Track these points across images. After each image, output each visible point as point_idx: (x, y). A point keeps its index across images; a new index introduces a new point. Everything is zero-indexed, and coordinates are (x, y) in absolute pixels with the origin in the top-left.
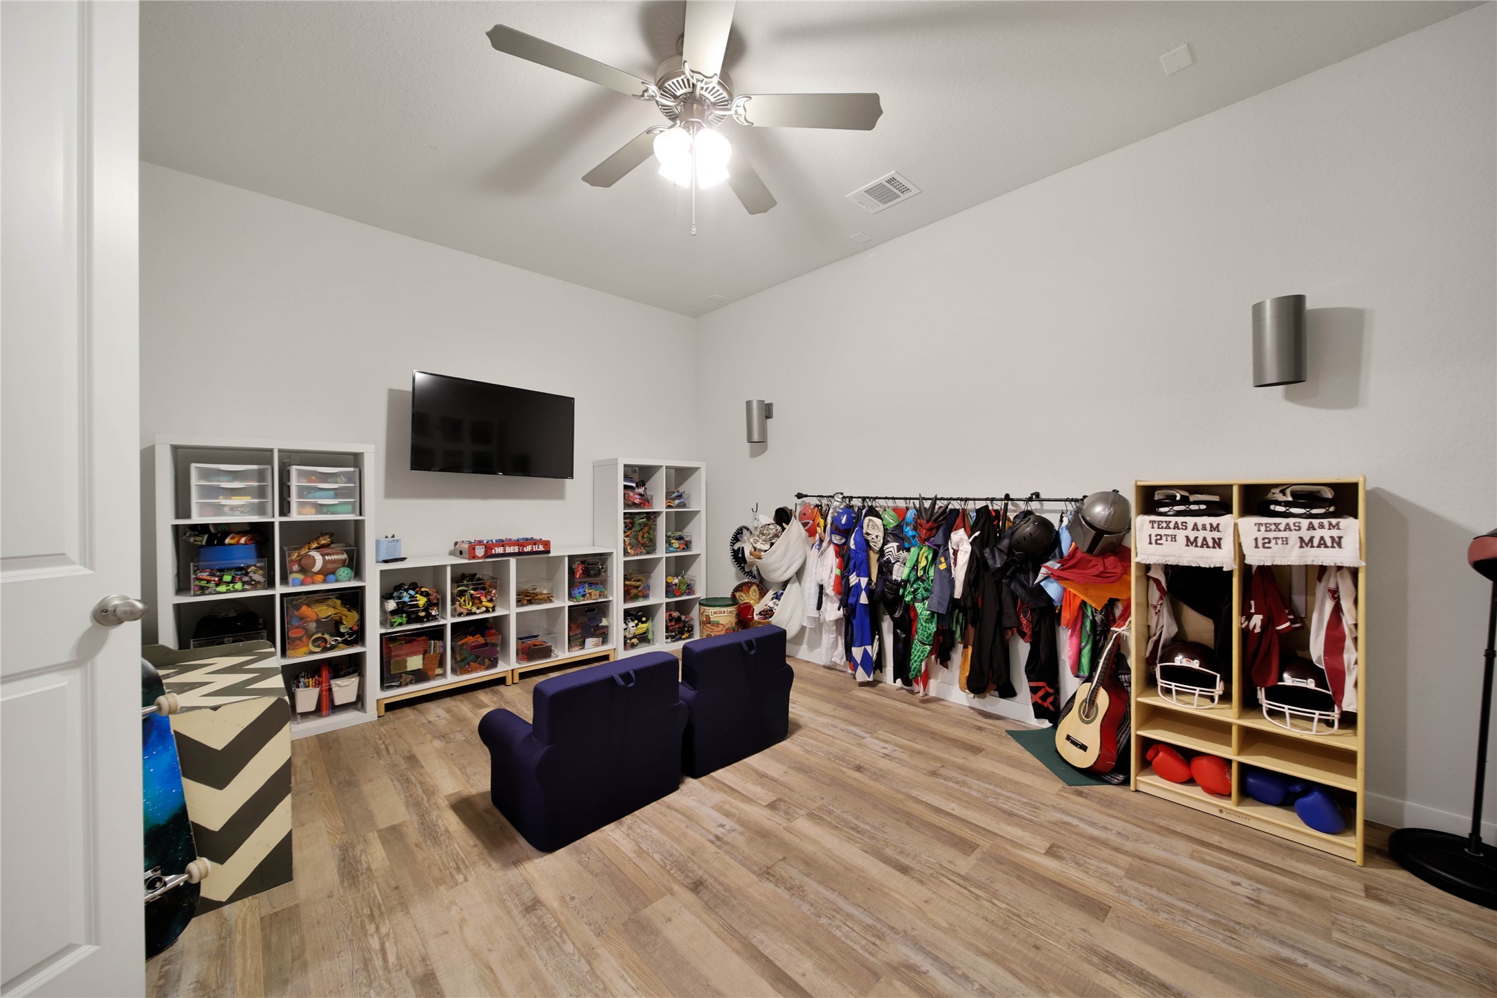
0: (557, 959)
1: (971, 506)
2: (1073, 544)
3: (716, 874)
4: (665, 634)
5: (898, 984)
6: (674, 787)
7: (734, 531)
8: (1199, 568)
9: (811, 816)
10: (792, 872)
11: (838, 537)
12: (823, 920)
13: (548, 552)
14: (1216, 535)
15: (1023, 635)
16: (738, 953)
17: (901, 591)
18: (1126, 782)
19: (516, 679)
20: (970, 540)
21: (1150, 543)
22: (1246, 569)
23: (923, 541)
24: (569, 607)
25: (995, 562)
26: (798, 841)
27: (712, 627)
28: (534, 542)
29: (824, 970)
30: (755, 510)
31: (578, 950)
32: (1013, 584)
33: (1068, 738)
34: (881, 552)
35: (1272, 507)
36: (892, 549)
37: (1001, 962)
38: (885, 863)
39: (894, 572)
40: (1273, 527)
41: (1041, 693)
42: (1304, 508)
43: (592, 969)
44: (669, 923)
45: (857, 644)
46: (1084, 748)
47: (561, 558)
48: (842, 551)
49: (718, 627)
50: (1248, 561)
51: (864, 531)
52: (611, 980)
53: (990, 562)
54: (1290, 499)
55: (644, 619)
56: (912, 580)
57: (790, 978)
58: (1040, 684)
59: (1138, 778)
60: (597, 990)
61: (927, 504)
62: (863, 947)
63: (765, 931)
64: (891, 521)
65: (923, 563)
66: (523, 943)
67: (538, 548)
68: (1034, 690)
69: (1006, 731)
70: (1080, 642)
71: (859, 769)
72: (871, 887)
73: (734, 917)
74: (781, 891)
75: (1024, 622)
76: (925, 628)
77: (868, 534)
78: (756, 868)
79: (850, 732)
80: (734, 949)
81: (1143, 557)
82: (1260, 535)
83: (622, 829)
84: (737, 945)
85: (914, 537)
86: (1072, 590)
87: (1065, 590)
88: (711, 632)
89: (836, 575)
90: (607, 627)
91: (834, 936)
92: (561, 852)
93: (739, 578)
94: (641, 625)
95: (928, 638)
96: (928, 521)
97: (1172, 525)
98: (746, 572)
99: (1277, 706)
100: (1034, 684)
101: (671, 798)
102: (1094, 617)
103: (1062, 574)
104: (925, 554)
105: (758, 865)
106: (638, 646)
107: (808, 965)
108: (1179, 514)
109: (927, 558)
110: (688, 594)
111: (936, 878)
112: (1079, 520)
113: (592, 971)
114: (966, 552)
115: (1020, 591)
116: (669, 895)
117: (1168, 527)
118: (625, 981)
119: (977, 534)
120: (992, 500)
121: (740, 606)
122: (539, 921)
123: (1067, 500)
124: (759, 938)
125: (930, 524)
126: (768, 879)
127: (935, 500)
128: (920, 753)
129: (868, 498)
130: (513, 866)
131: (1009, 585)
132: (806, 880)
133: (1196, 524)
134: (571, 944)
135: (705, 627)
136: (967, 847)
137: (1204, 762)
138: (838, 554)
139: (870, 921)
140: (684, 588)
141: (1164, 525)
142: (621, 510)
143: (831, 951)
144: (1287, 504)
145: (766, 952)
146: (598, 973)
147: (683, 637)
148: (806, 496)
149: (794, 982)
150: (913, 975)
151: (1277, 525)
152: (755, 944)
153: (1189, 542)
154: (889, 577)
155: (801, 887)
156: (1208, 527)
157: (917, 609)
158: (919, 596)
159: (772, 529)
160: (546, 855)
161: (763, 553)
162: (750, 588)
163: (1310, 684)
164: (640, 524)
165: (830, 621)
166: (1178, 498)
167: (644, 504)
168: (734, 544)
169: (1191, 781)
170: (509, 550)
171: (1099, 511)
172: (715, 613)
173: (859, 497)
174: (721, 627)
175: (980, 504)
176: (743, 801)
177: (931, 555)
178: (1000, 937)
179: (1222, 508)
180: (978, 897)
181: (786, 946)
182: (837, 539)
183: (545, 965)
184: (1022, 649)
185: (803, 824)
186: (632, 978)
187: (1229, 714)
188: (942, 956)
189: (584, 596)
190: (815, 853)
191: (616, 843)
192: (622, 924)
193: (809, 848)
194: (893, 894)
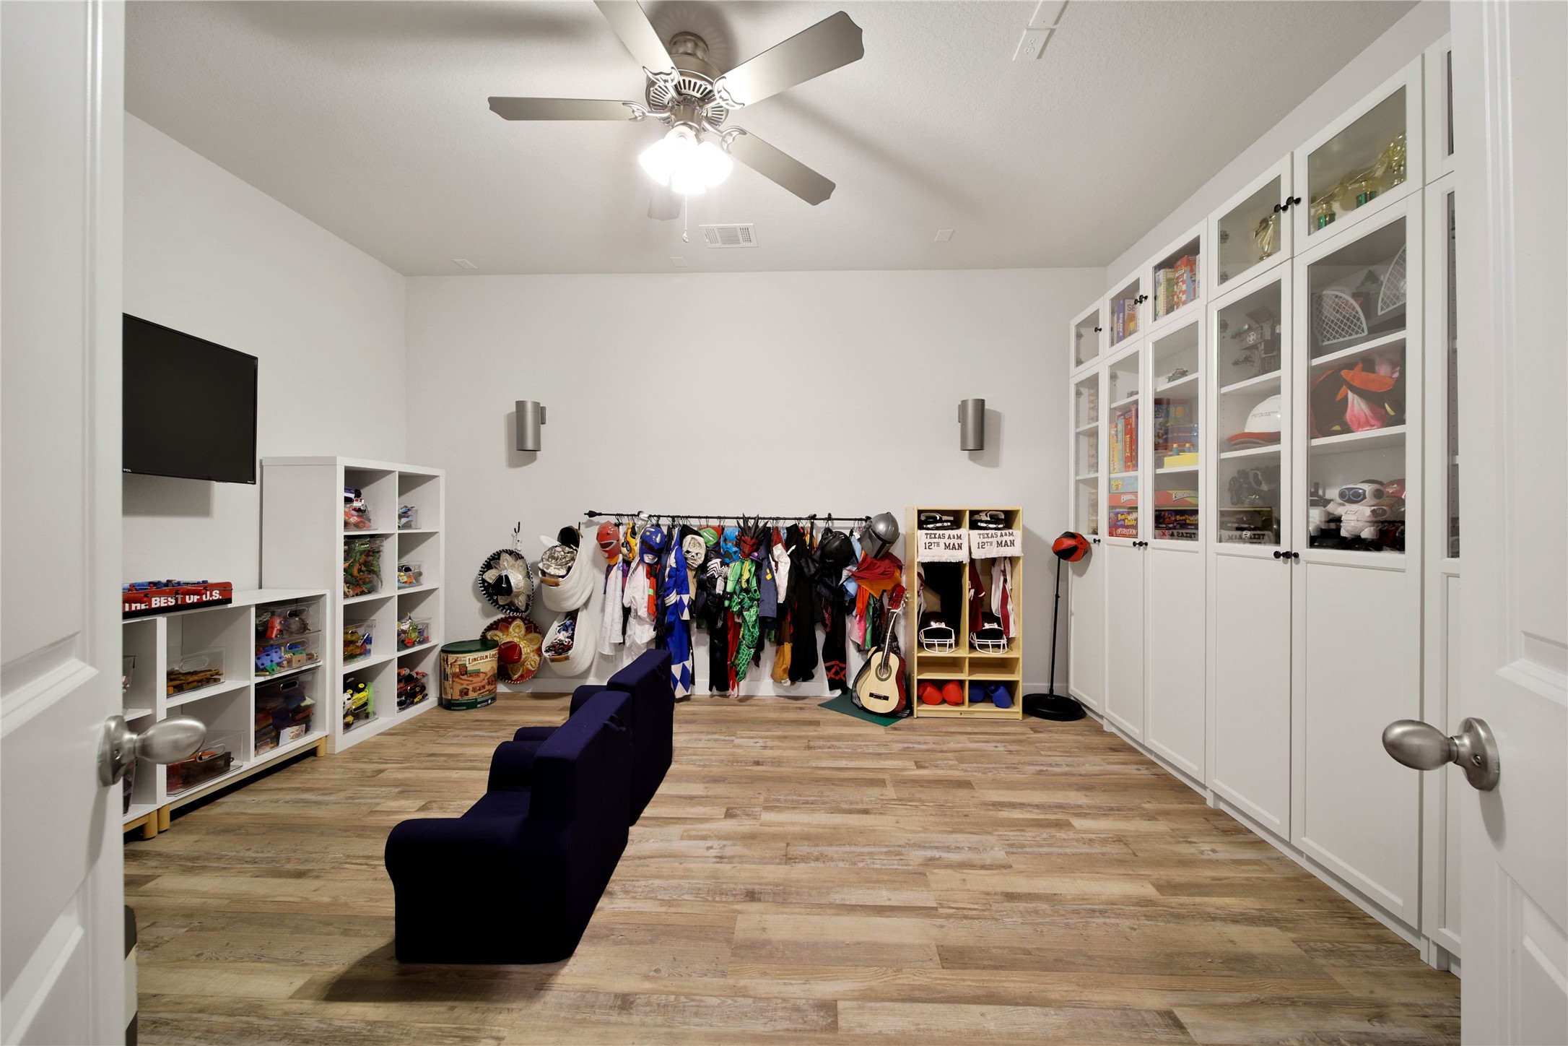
0: (715, 1014)
1: (781, 524)
2: (863, 552)
3: (757, 881)
4: (396, 700)
5: (936, 871)
6: (622, 841)
7: (488, 555)
8: (951, 563)
9: (766, 808)
10: (802, 849)
11: (651, 556)
12: (861, 865)
13: (230, 601)
14: (959, 541)
15: (825, 626)
16: (838, 915)
17: (727, 603)
18: (911, 714)
19: (166, 823)
20: (789, 553)
21: (926, 548)
22: (972, 561)
23: (747, 556)
24: (256, 685)
25: (809, 570)
26: (781, 829)
27: (470, 679)
28: (205, 586)
29: (896, 889)
30: (517, 531)
31: (723, 996)
32: (818, 586)
33: (871, 695)
34: (703, 568)
35: (979, 524)
36: (716, 565)
37: (962, 831)
38: (850, 813)
39: (717, 587)
40: (986, 536)
41: (833, 670)
42: (996, 524)
43: (755, 998)
44: (767, 931)
45: (676, 661)
46: (886, 698)
47: (246, 609)
48: (654, 572)
49: (479, 676)
50: (973, 557)
51: (685, 549)
52: (780, 992)
53: (806, 570)
54: (989, 519)
55: (361, 686)
56: (738, 591)
57: (886, 906)
58: (833, 663)
59: (919, 708)
60: (779, 1005)
61: (751, 523)
62: (898, 865)
63: (837, 892)
64: (711, 539)
65: (746, 576)
66: (665, 1030)
67: (211, 595)
68: (828, 669)
69: (819, 705)
70: (866, 624)
71: (757, 763)
72: (862, 832)
73: (806, 898)
74: (813, 864)
75: (826, 616)
76: (748, 634)
77: (688, 552)
78: (778, 861)
79: (716, 740)
80: (832, 915)
81: (922, 558)
82: (980, 541)
83: (619, 897)
84: (832, 911)
85: (735, 552)
86: (864, 587)
87: (859, 586)
88: (468, 685)
89: (649, 595)
90: (309, 707)
91: (877, 869)
92: (581, 948)
93: (486, 614)
94: (357, 696)
95: (752, 642)
96: (752, 539)
97: (937, 536)
98: (500, 606)
99: (983, 642)
100: (829, 664)
101: (629, 850)
102: (875, 604)
103: (860, 574)
104: (748, 567)
105: (776, 858)
106: (353, 727)
107: (885, 893)
108: (938, 528)
109: (750, 571)
110: (421, 643)
111: (886, 807)
112: (869, 533)
113: (756, 998)
114: (786, 563)
115: (824, 591)
116: (739, 915)
117: (935, 538)
118: (791, 984)
119: (793, 547)
120: (800, 519)
121: (500, 647)
122: (652, 1006)
123: (855, 520)
124: (837, 898)
125: (753, 541)
126: (795, 862)
127: (757, 519)
128: (785, 737)
129: (678, 517)
130: (542, 992)
131: (816, 587)
132: (820, 849)
133: (949, 535)
134: (711, 998)
135: (457, 680)
136: (881, 783)
137: (951, 686)
138: (649, 575)
139: (885, 850)
140: (414, 635)
141: (933, 536)
142: (341, 533)
143: (886, 878)
144: (986, 522)
145: (853, 902)
146: (763, 996)
147: (416, 700)
148: (600, 514)
149: (889, 906)
150: (936, 862)
151: (987, 534)
152: (841, 903)
153: (947, 547)
154: (713, 591)
155: (822, 855)
156: (956, 536)
157: (746, 617)
158: (746, 606)
159: (559, 552)
160: (568, 961)
161: (561, 579)
162: (510, 623)
163: (995, 626)
164: (362, 553)
165: (643, 644)
166: (938, 518)
167: (364, 523)
168: (484, 572)
169: (944, 701)
170: (157, 602)
171: (881, 527)
172: (475, 660)
173: (669, 516)
174: (482, 676)
175: (789, 523)
176: (701, 823)
177: (754, 568)
178: (948, 820)
179: (956, 524)
180: (916, 806)
181: (860, 892)
182: (648, 558)
183: (711, 1026)
184: (820, 637)
185: (768, 817)
186: (793, 979)
187: (963, 653)
188: (937, 845)
189: (279, 664)
190: (803, 830)
191: (630, 910)
192: (732, 956)
193: (796, 829)
194: (877, 828)
